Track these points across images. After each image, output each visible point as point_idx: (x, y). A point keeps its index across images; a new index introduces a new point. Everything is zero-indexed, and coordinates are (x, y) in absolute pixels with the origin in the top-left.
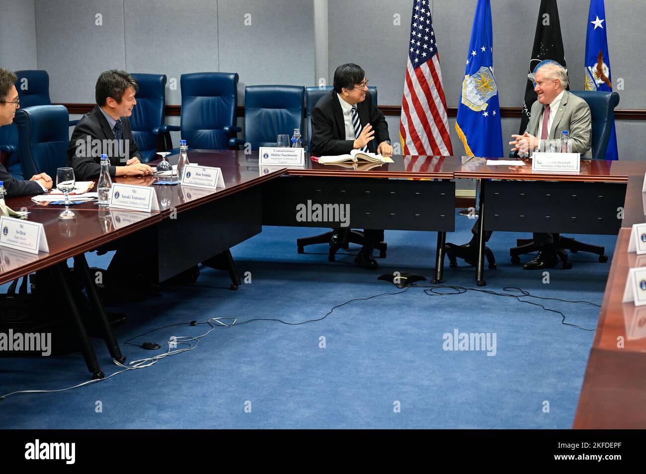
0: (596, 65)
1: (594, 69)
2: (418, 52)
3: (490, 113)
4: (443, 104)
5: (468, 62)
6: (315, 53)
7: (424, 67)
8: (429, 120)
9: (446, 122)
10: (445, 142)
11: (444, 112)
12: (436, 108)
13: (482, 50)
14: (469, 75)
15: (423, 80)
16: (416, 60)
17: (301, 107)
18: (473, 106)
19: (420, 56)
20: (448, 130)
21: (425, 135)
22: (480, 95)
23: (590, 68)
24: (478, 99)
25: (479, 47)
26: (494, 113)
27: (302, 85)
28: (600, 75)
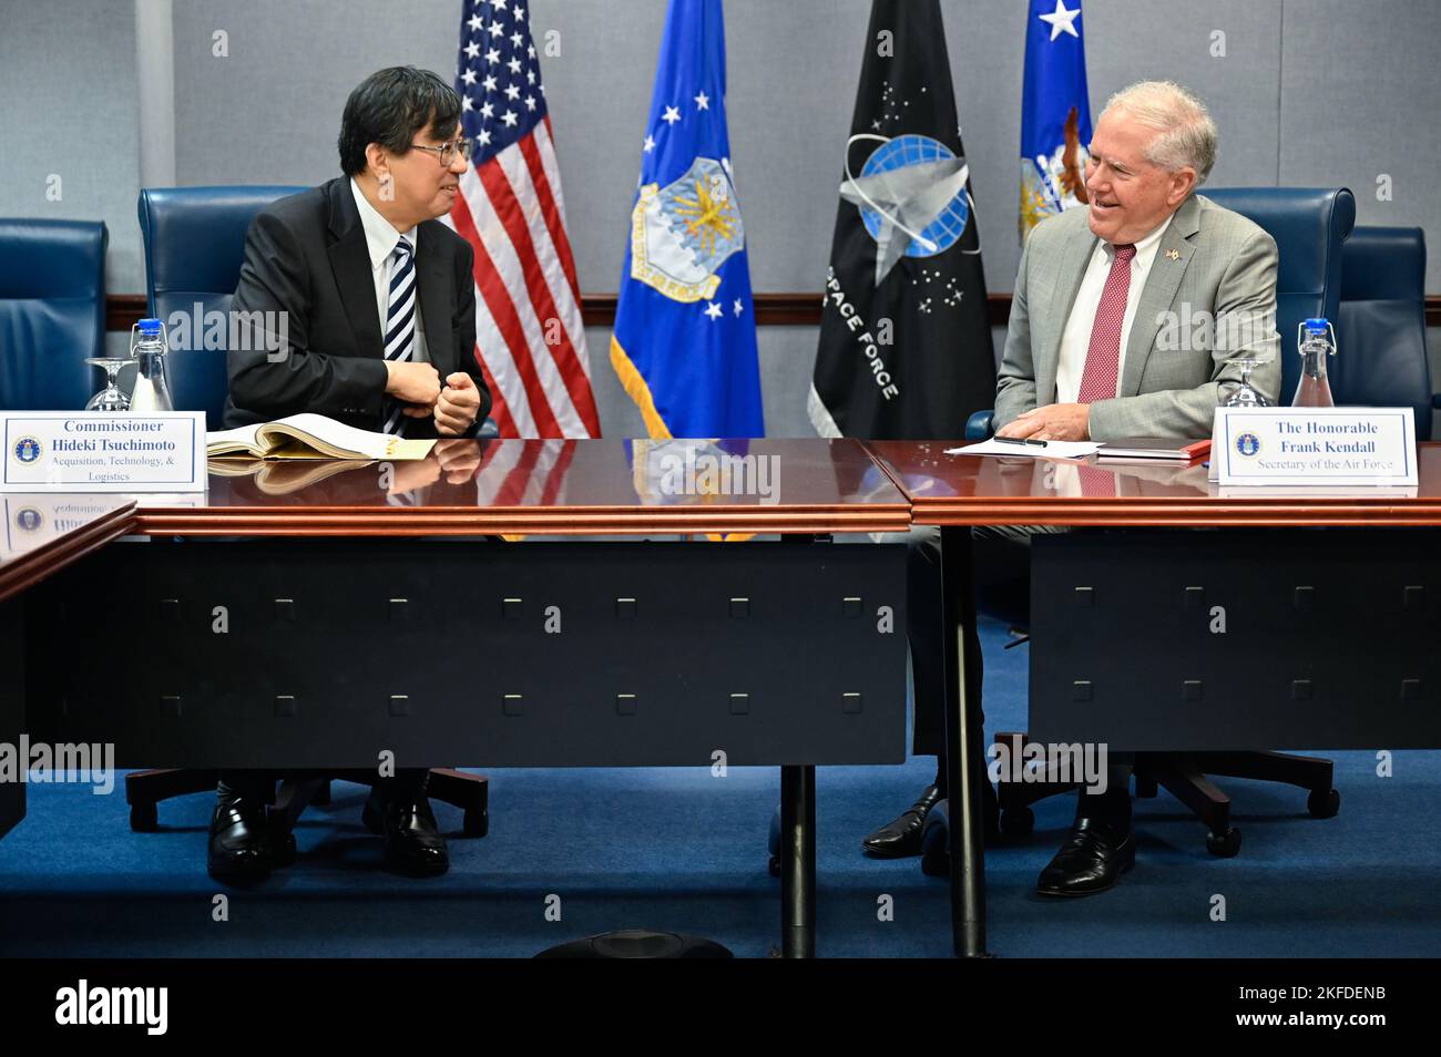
0: (1061, 151)
1: (1054, 165)
2: (487, 110)
3: (727, 309)
4: (569, 279)
5: (650, 145)
6: (139, 112)
7: (511, 160)
8: (528, 334)
9: (580, 340)
10: (576, 404)
11: (572, 310)
12: (549, 295)
13: (697, 104)
14: (655, 186)
15: (508, 202)
16: (484, 137)
17: (93, 293)
18: (672, 286)
19: (494, 124)
20: (585, 365)
21: (518, 381)
22: (695, 249)
23: (1041, 159)
24: (688, 263)
25: (688, 93)
26: (738, 307)
27: (95, 218)
28: (1073, 184)
